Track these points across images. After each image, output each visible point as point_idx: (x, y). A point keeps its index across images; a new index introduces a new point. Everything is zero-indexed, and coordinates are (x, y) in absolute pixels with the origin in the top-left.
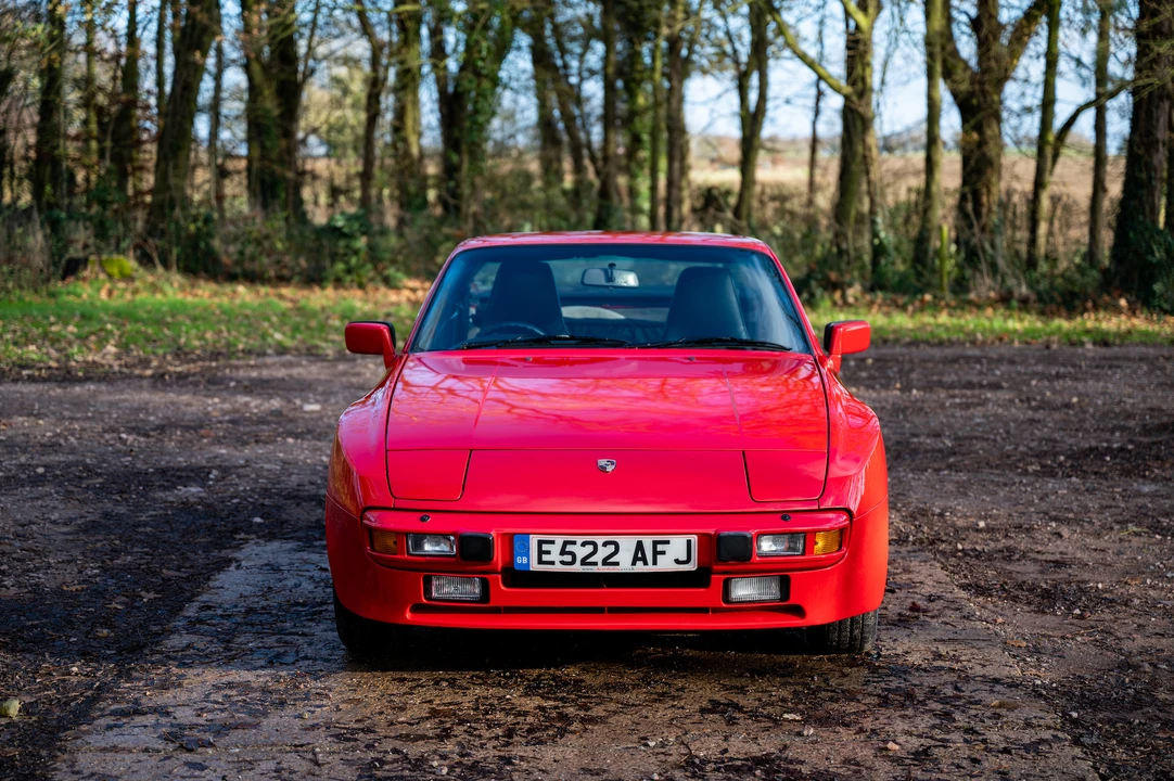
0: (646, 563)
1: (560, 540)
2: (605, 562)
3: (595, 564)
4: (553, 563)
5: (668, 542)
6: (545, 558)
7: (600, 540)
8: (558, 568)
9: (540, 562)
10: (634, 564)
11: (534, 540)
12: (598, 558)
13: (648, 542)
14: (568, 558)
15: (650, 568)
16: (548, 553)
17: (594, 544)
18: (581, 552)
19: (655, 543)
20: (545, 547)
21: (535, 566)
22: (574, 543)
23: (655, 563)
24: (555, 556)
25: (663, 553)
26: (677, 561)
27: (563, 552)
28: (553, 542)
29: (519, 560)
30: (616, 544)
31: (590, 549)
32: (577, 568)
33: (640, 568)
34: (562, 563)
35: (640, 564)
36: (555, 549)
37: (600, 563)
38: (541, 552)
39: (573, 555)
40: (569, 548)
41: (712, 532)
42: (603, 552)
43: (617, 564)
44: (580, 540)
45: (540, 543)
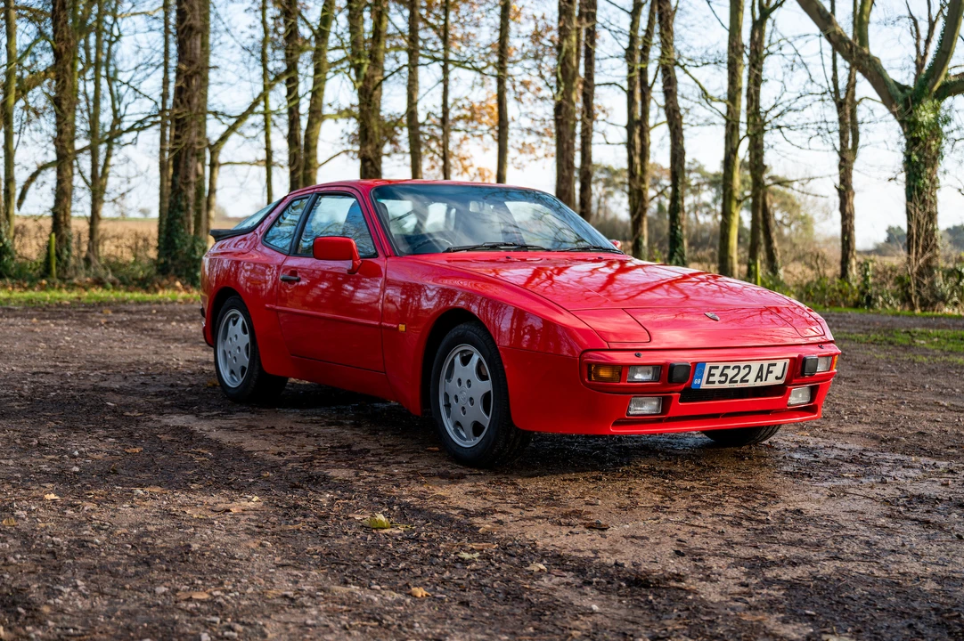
0: (762, 380)
1: (721, 366)
2: (742, 381)
3: (736, 382)
4: (714, 382)
5: (775, 365)
6: (711, 379)
7: (742, 365)
8: (717, 386)
9: (708, 382)
10: (755, 380)
11: (708, 366)
12: (739, 377)
13: (766, 364)
14: (723, 379)
15: (763, 383)
16: (714, 375)
17: (739, 367)
18: (731, 373)
19: (770, 365)
20: (713, 371)
21: (704, 386)
22: (729, 367)
23: (766, 379)
25: (771, 372)
26: (777, 378)
27: (721, 374)
28: (717, 368)
29: (696, 381)
30: (749, 367)
31: (736, 370)
32: (727, 385)
33: (759, 383)
34: (720, 382)
35: (758, 380)
36: (718, 372)
37: (739, 381)
38: (710, 375)
39: (726, 375)
40: (726, 371)
41: (796, 355)
42: (743, 372)
43: (747, 381)
44: (732, 365)
45: (711, 368)
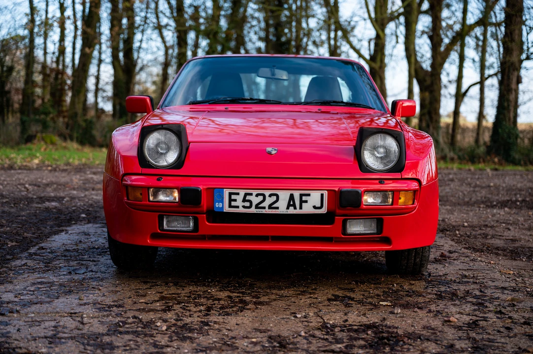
0: (295, 208)
1: (242, 193)
2: (270, 207)
3: (264, 208)
4: (238, 207)
5: (309, 195)
6: (233, 204)
7: (267, 193)
8: (241, 210)
9: (230, 206)
10: (288, 208)
11: (226, 192)
12: (266, 204)
13: (297, 194)
14: (247, 204)
15: (298, 211)
16: (235, 200)
17: (264, 196)
18: (255, 200)
19: (302, 195)
20: (233, 197)
21: (227, 209)
22: (251, 194)
23: (301, 208)
24: (239, 202)
25: (306, 202)
26: (315, 207)
27: (244, 200)
28: (238, 194)
29: (217, 205)
30: (277, 196)
31: (261, 198)
32: (253, 210)
33: (291, 211)
34: (244, 207)
35: (291, 208)
36: (239, 198)
37: (267, 208)
38: (231, 200)
39: (250, 201)
40: (248, 198)
41: (336, 189)
42: (269, 200)
43: (277, 208)
44: (255, 193)
45: (230, 194)
